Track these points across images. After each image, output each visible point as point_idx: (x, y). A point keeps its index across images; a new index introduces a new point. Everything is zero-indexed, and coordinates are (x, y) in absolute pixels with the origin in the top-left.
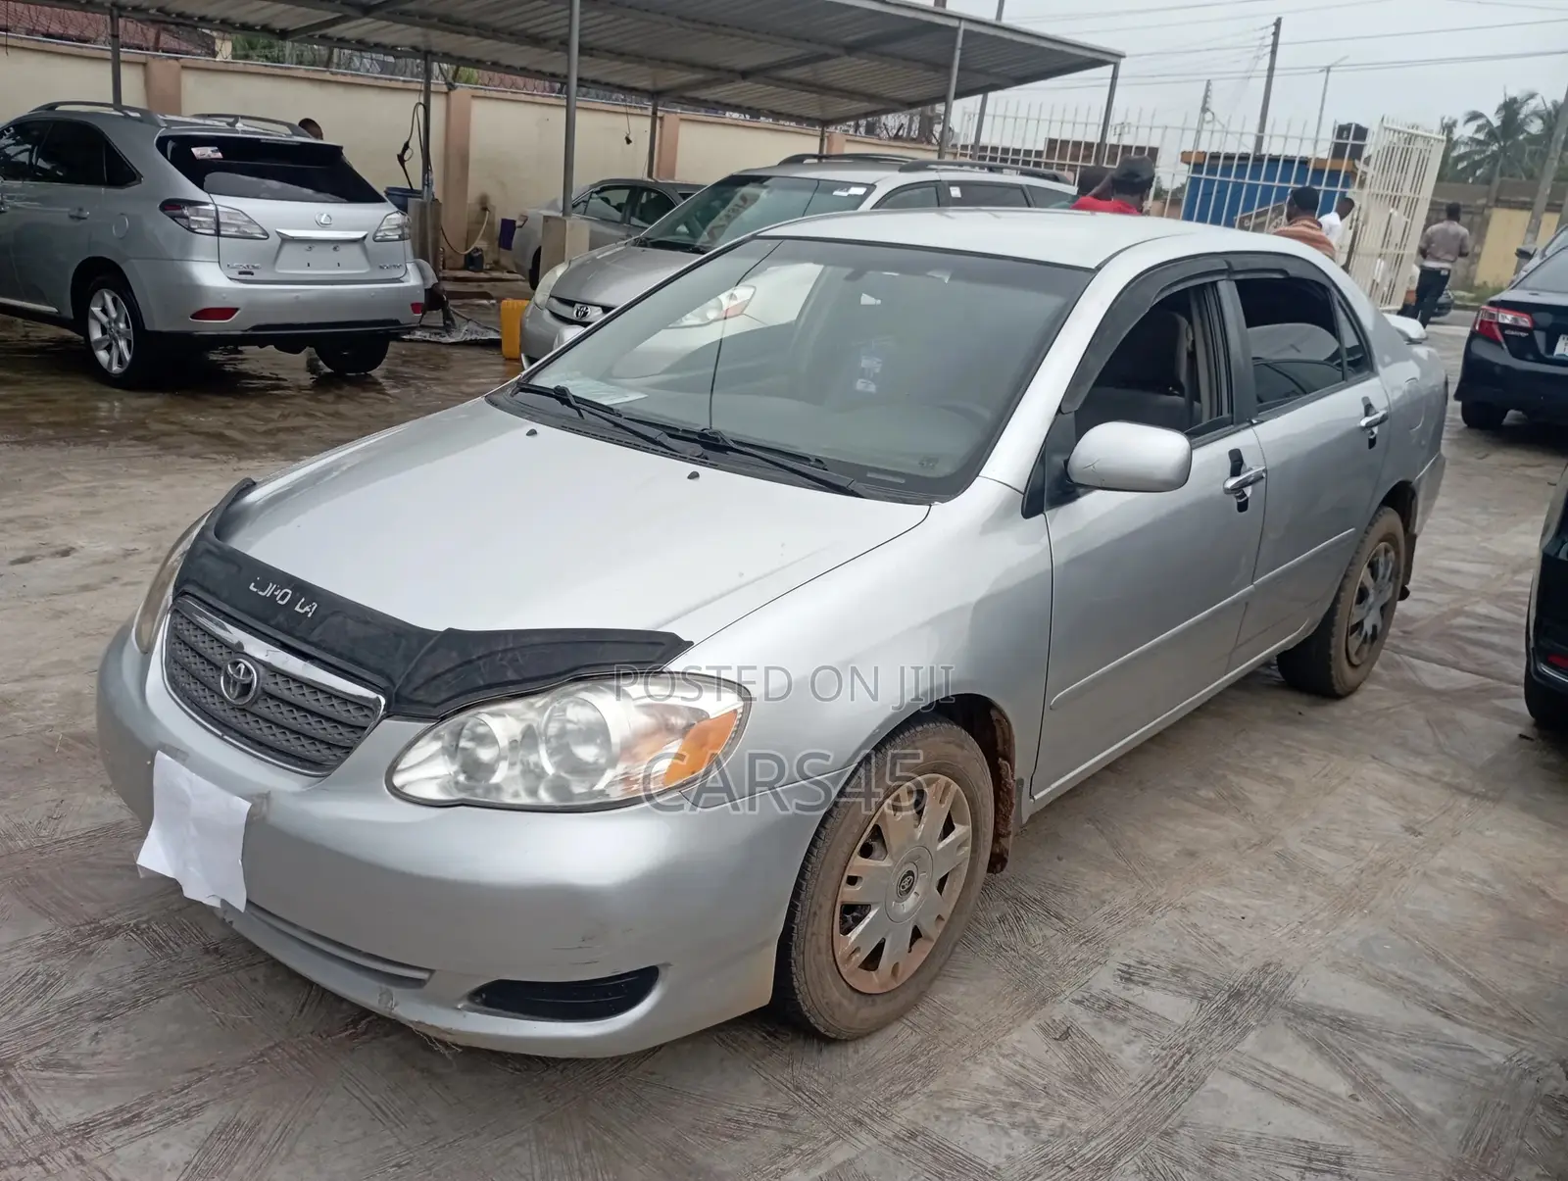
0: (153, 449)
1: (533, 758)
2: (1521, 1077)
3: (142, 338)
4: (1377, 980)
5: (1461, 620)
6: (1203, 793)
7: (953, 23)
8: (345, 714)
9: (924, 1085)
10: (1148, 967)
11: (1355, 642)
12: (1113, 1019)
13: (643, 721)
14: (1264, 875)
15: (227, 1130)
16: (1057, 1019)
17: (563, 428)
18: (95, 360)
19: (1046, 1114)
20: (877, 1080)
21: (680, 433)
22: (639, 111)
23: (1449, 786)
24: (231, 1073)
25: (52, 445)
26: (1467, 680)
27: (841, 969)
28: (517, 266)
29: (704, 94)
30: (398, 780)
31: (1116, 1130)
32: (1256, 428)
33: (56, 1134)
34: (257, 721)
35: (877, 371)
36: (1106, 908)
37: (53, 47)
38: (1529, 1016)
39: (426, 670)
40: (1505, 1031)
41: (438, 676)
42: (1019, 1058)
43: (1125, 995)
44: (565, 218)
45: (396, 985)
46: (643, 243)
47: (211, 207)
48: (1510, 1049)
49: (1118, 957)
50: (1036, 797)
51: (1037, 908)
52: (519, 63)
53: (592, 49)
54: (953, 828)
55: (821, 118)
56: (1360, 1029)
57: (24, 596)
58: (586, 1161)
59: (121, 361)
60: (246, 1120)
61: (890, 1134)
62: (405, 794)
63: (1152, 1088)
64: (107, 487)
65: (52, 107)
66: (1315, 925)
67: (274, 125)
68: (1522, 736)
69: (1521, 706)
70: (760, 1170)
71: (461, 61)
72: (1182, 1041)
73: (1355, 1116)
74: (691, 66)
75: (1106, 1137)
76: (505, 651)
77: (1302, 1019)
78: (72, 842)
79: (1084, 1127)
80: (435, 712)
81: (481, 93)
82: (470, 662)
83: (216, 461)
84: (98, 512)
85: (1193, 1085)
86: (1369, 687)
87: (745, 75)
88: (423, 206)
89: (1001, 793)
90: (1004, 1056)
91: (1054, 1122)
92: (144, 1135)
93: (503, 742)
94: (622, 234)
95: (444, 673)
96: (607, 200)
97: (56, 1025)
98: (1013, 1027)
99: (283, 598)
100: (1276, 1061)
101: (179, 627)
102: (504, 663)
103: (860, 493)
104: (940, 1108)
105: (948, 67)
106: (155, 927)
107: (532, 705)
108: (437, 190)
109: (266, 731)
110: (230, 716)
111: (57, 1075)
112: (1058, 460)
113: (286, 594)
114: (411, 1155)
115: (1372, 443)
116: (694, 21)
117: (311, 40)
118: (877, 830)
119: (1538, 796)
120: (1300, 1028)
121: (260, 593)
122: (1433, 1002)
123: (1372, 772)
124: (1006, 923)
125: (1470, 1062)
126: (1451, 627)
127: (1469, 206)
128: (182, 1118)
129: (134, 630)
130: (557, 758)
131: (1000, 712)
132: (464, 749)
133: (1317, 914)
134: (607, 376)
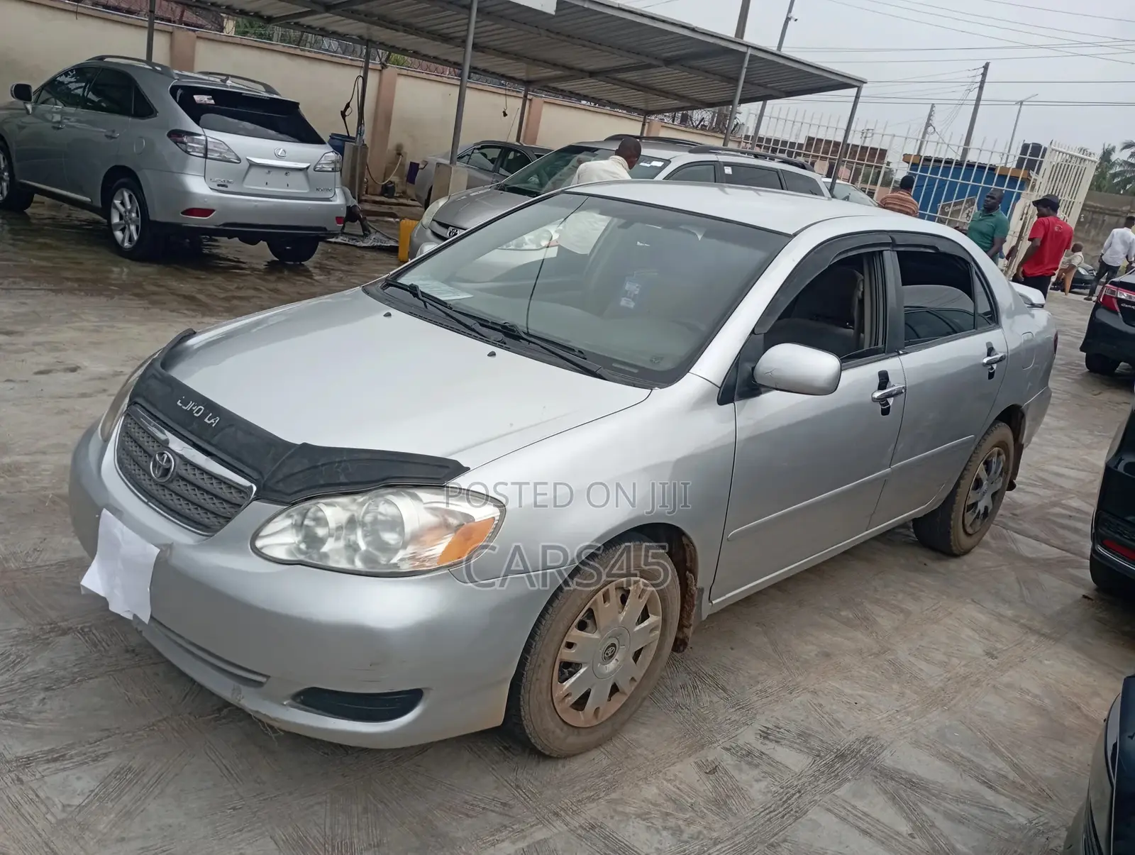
0: (145, 303)
1: (352, 538)
2: (1036, 835)
3: (146, 224)
4: (946, 758)
5: (1057, 510)
6: (843, 613)
7: (743, 49)
8: (229, 495)
9: (607, 795)
10: (782, 730)
11: (970, 517)
12: (749, 764)
13: (431, 519)
14: (877, 675)
15: (122, 772)
16: (709, 759)
17: (411, 314)
18: (113, 237)
19: (689, 822)
20: (574, 787)
21: (490, 324)
22: (515, 94)
23: (1023, 626)
24: (130, 734)
25: (75, 294)
26: (1055, 553)
27: (556, 707)
28: (417, 196)
29: (561, 86)
30: (259, 544)
31: (737, 840)
32: (902, 357)
33: (8, 762)
34: (171, 495)
35: (637, 293)
36: (759, 687)
37: (110, 16)
38: (1051, 794)
39: (286, 470)
40: (1031, 801)
41: (293, 475)
42: (677, 783)
43: (763, 749)
44: (451, 166)
45: (244, 685)
46: (503, 188)
47: (203, 138)
48: (1032, 815)
49: (761, 722)
50: (714, 602)
51: (709, 681)
52: (432, 53)
53: (485, 47)
54: (649, 617)
55: (644, 108)
56: (925, 789)
57: (40, 397)
58: (363, 820)
59: (130, 239)
60: (135, 766)
61: (577, 825)
62: (263, 553)
63: (768, 814)
64: (108, 327)
65: (101, 58)
66: (908, 714)
67: (253, 84)
68: (1084, 597)
69: (1087, 575)
70: (482, 839)
71: (392, 49)
72: (796, 784)
73: (909, 848)
74: (555, 65)
75: (729, 843)
76: (340, 462)
77: (885, 779)
78: (47, 568)
79: (715, 835)
80: (288, 499)
81: (404, 72)
82: (316, 467)
83: (187, 316)
84: (100, 343)
85: (797, 815)
86: (978, 551)
87: (592, 74)
88: (355, 149)
89: (687, 596)
90: (668, 781)
91: (694, 829)
92: (64, 769)
93: (332, 525)
94: (490, 179)
95: (297, 473)
96: (485, 155)
97: (17, 690)
98: (678, 762)
99: (197, 412)
100: (860, 805)
101: (129, 425)
102: (339, 470)
103: (604, 376)
104: (615, 811)
105: (737, 80)
106: (94, 631)
107: (355, 500)
108: (367, 138)
109: (176, 502)
110: (154, 489)
111: (12, 723)
112: (748, 366)
113: (200, 409)
114: (244, 803)
115: (991, 376)
116: (558, 33)
117: (288, 26)
118: (590, 611)
119: (1090, 640)
120: (883, 784)
121: (184, 407)
122: (983, 776)
123: (970, 611)
124: (686, 690)
125: (1001, 821)
126: (1048, 513)
127: (1118, 211)
128: (93, 761)
129: (100, 425)
130: (369, 539)
131: (688, 538)
132: (307, 526)
133: (910, 706)
134: (449, 280)
